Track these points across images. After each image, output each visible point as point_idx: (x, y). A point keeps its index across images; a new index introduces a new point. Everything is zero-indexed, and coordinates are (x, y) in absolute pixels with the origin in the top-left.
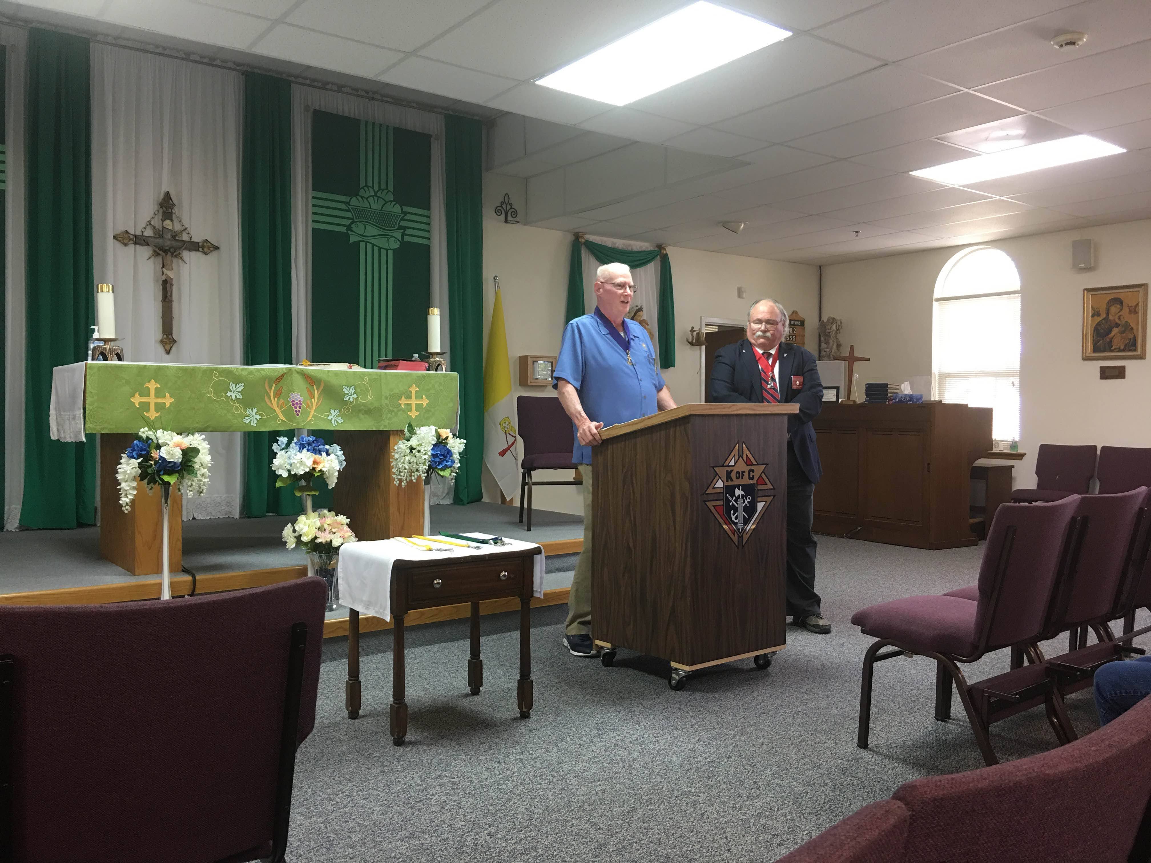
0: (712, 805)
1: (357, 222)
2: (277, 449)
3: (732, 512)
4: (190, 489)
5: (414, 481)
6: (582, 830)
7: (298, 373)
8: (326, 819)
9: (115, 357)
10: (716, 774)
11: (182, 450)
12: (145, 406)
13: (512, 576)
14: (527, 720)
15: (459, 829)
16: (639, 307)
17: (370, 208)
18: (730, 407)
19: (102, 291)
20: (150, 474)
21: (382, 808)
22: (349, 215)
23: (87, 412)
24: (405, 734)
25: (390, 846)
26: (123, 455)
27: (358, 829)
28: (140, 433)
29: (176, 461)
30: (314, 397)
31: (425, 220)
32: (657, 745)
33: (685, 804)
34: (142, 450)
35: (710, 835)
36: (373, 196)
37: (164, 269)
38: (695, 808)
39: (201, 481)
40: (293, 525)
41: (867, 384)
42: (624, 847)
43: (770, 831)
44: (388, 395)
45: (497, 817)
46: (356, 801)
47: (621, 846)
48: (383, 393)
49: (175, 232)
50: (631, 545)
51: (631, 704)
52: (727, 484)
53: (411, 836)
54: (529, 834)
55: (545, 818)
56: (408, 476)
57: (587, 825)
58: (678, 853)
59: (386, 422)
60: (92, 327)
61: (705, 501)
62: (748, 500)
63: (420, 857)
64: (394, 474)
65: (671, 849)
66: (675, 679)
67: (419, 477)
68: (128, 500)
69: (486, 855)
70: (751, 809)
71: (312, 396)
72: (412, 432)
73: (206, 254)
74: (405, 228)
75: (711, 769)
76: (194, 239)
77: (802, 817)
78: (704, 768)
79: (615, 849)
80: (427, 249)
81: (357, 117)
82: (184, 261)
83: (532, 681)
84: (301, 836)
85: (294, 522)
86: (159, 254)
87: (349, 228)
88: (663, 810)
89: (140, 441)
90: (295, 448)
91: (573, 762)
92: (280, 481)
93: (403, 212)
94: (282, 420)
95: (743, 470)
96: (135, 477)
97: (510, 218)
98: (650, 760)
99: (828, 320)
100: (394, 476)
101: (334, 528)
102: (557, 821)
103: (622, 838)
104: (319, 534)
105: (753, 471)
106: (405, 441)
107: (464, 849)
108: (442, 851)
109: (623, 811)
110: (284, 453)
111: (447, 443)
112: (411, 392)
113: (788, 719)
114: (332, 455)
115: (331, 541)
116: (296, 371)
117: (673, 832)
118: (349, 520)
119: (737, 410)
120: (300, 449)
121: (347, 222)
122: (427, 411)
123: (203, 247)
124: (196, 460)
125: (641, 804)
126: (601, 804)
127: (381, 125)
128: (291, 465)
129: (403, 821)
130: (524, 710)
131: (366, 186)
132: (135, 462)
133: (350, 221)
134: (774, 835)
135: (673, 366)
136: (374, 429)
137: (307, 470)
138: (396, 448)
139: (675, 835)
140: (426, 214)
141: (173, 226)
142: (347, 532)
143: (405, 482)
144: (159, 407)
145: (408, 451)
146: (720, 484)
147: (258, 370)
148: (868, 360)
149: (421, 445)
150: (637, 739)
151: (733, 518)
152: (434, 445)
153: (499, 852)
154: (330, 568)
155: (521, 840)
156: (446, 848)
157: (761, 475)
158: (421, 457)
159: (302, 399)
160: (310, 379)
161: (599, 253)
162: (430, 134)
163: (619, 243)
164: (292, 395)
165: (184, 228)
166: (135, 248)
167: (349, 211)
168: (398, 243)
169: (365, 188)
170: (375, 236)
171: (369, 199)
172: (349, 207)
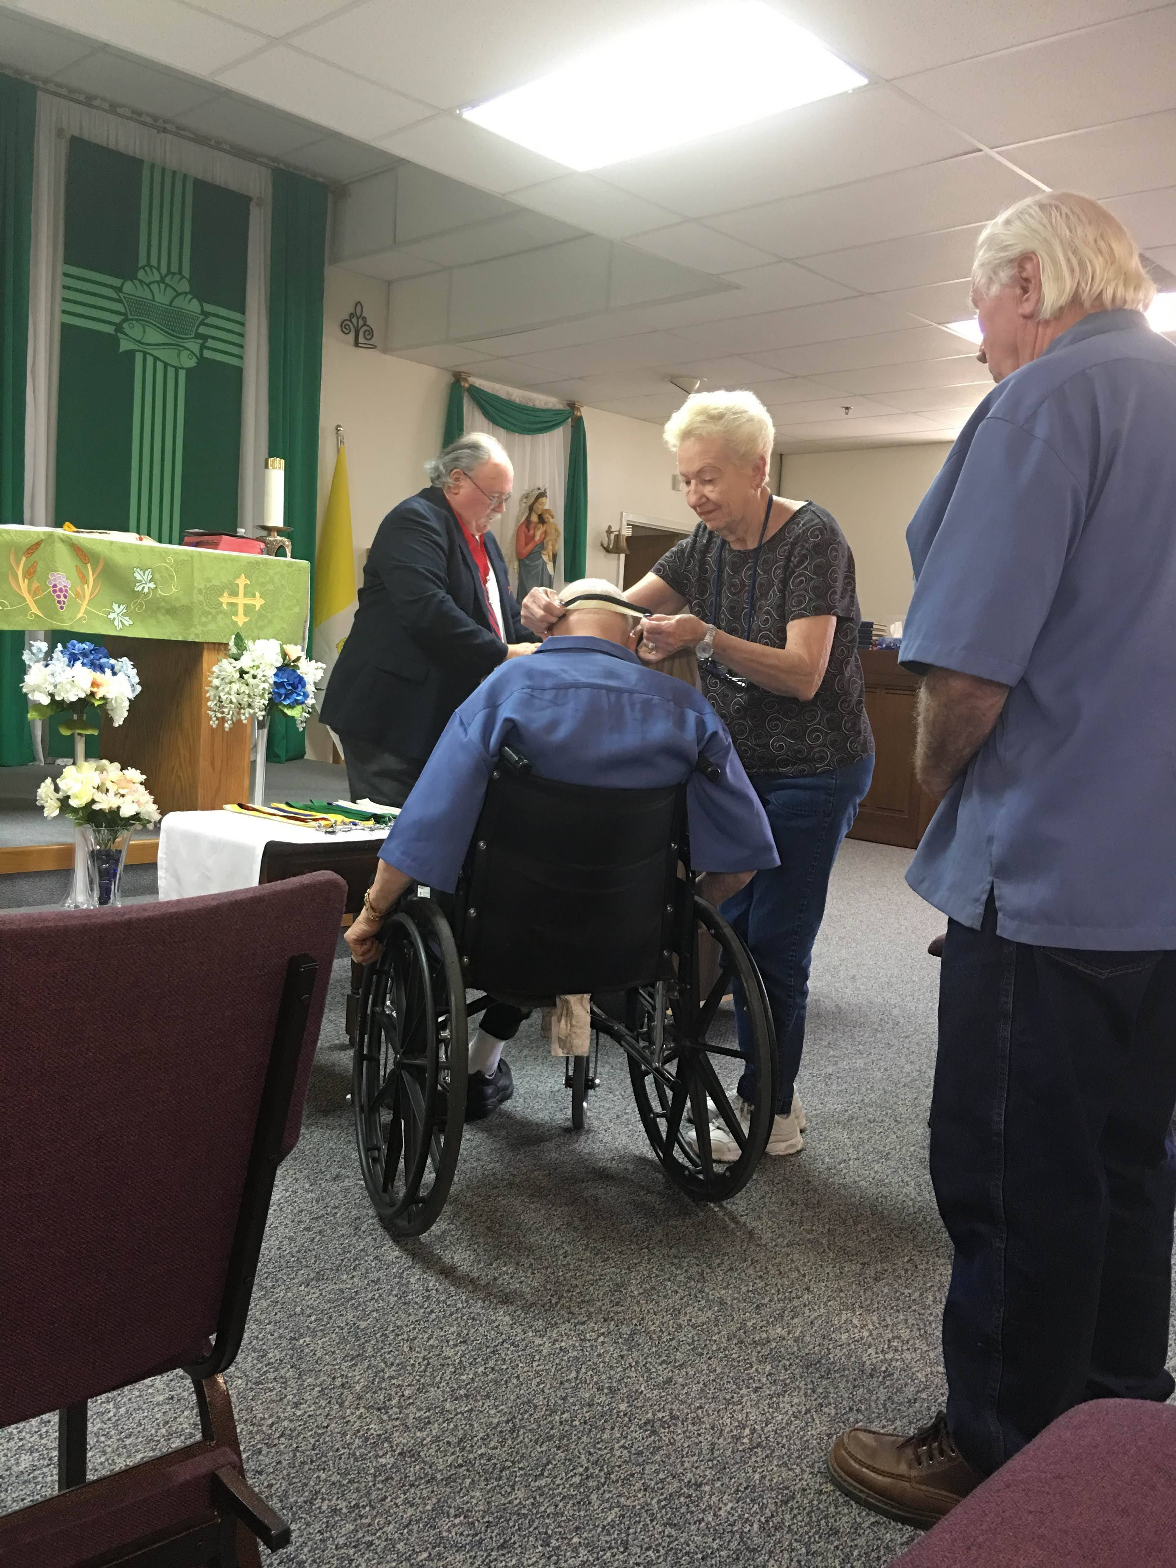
1: (132, 320)
2: (30, 659)
5: (245, 722)
6: (582, 1260)
7: (63, 541)
15: (393, 1263)
16: (542, 490)
17: (154, 300)
22: (119, 307)
30: (87, 582)
31: (236, 328)
35: (773, 1265)
36: (158, 282)
40: (55, 780)
42: (653, 1288)
43: (855, 1257)
44: (202, 587)
47: (648, 1287)
48: (196, 584)
53: (320, 1276)
54: (504, 1269)
56: (235, 714)
58: (736, 1295)
59: (199, 629)
63: (344, 1312)
64: (210, 709)
65: (724, 1288)
67: (253, 716)
70: (816, 1223)
71: (84, 580)
72: (241, 646)
74: (205, 338)
77: (893, 1235)
79: (641, 1291)
81: (138, 156)
85: (56, 775)
87: (119, 328)
90: (62, 659)
92: (34, 710)
93: (203, 312)
94: (36, 615)
97: (361, 340)
100: (211, 713)
101: (123, 788)
104: (98, 796)
106: (233, 660)
107: (410, 1297)
108: (377, 1301)
110: (43, 667)
111: (297, 667)
112: (237, 585)
113: (819, 1086)
114: (120, 674)
115: (119, 808)
116: (60, 538)
117: (718, 1261)
118: (145, 777)
120: (70, 662)
121: (117, 319)
122: (261, 615)
127: (174, 172)
128: (55, 686)
129: (298, 1252)
131: (148, 264)
133: (121, 318)
134: (864, 1264)
136: (180, 639)
137: (83, 696)
138: (215, 669)
140: (238, 319)
142: (143, 795)
143: (230, 722)
145: (237, 675)
149: (258, 667)
152: (277, 668)
154: (113, 849)
156: (380, 1296)
158: (258, 686)
159: (69, 584)
160: (81, 553)
161: (487, 406)
162: (250, 195)
163: (517, 395)
164: (52, 576)
167: (119, 301)
168: (195, 360)
169: (147, 269)
170: (159, 345)
171: (151, 286)
172: (121, 295)
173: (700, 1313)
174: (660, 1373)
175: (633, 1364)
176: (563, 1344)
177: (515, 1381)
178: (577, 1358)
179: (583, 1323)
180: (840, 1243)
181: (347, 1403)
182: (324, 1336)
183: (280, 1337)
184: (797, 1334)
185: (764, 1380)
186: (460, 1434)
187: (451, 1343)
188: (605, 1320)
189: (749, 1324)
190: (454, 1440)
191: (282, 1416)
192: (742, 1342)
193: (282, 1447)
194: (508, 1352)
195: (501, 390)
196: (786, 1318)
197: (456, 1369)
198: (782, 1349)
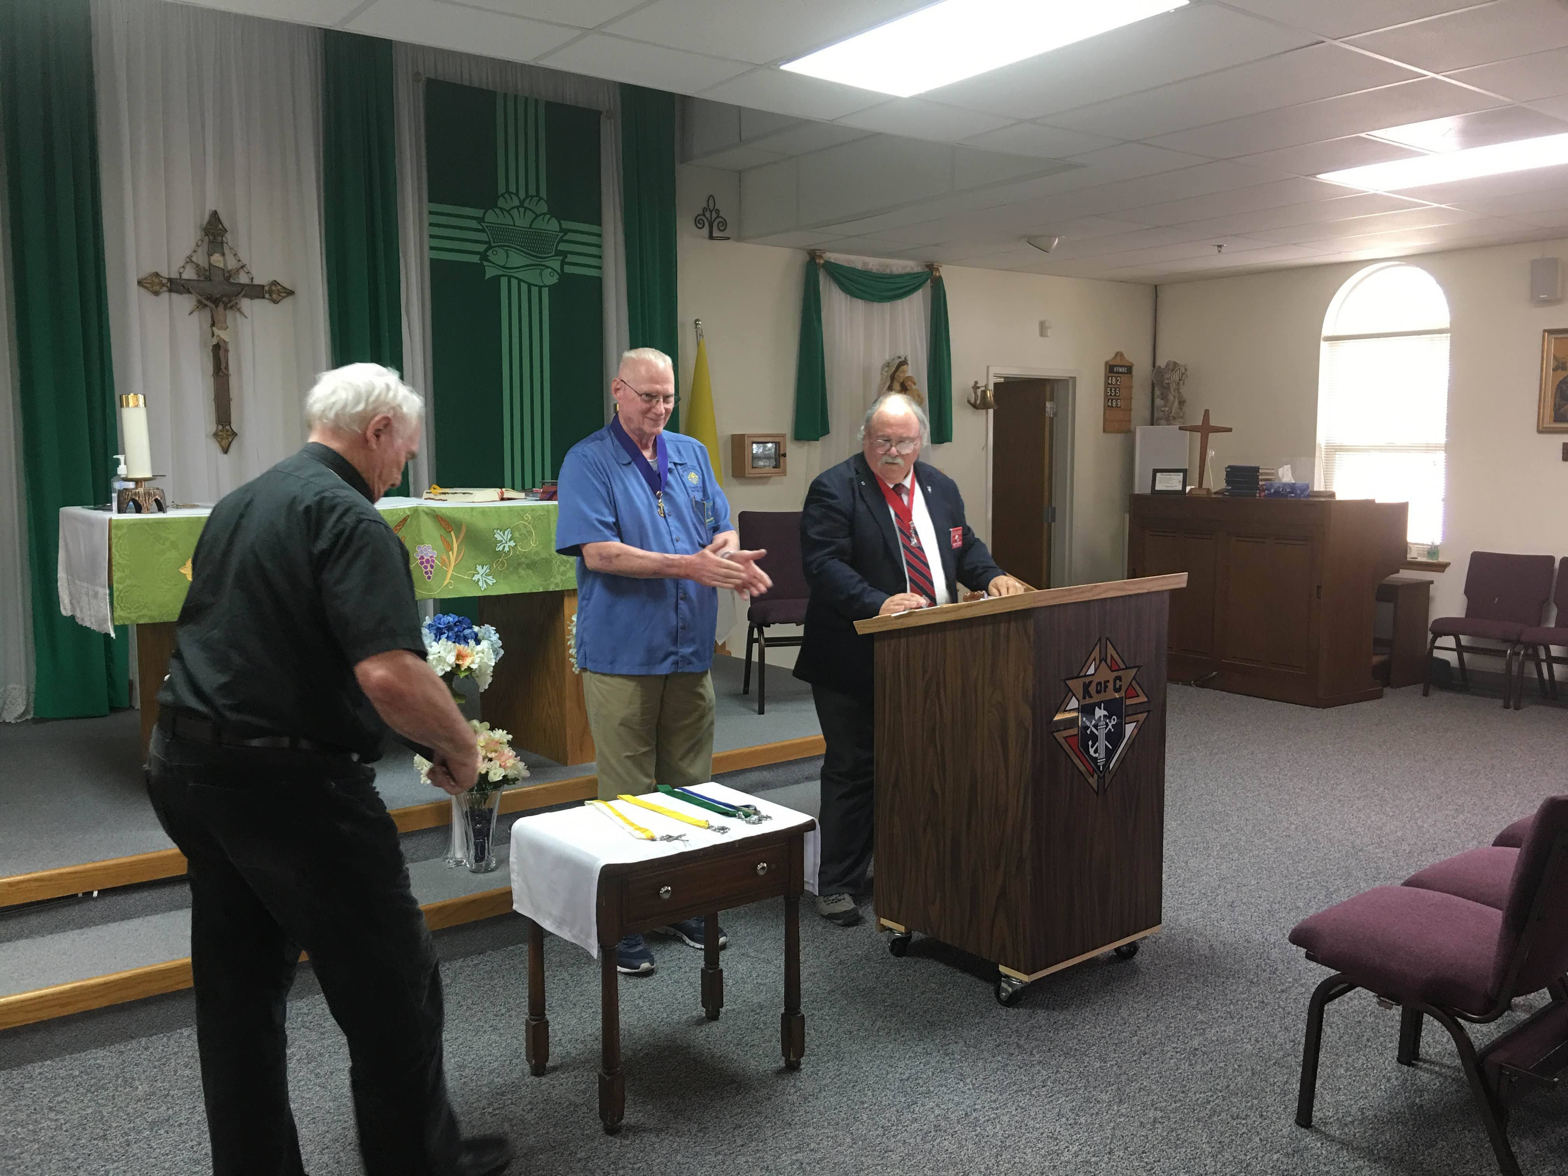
1: (494, 246)
3: (1090, 743)
7: (427, 514)
9: (154, 506)
13: (774, 866)
14: (798, 1075)
16: (903, 359)
17: (514, 225)
18: (1091, 589)
19: (128, 405)
22: (483, 237)
23: (115, 594)
24: (621, 1117)
30: (452, 549)
31: (593, 240)
36: (517, 207)
37: (214, 328)
41: (1229, 467)
49: (228, 272)
50: (937, 786)
52: (1083, 702)
59: (558, 579)
60: (115, 457)
61: (1052, 733)
62: (1113, 723)
66: (1006, 991)
71: (449, 548)
73: (275, 302)
74: (564, 254)
76: (256, 282)
80: (596, 286)
81: (492, 87)
82: (242, 313)
83: (803, 1015)
86: (206, 306)
87: (484, 256)
93: (562, 230)
95: (1106, 679)
97: (716, 232)
99: (1168, 365)
101: (491, 751)
105: (1120, 678)
114: (484, 642)
115: (487, 773)
116: (424, 512)
118: (510, 736)
120: (436, 637)
121: (481, 248)
123: (270, 292)
127: (526, 99)
130: (792, 1059)
131: (507, 191)
133: (485, 246)
135: (950, 441)
136: (541, 590)
137: (449, 669)
140: (596, 232)
141: (225, 264)
142: (511, 755)
146: (1074, 704)
148: (1230, 430)
151: (1092, 751)
154: (485, 809)
157: (1130, 683)
159: (436, 554)
160: (445, 522)
161: (844, 279)
162: (600, 110)
163: (873, 263)
164: (419, 547)
165: (241, 264)
166: (170, 298)
167: (483, 231)
168: (557, 276)
169: (507, 196)
170: (522, 267)
171: (511, 212)
172: (484, 225)
195: (857, 261)
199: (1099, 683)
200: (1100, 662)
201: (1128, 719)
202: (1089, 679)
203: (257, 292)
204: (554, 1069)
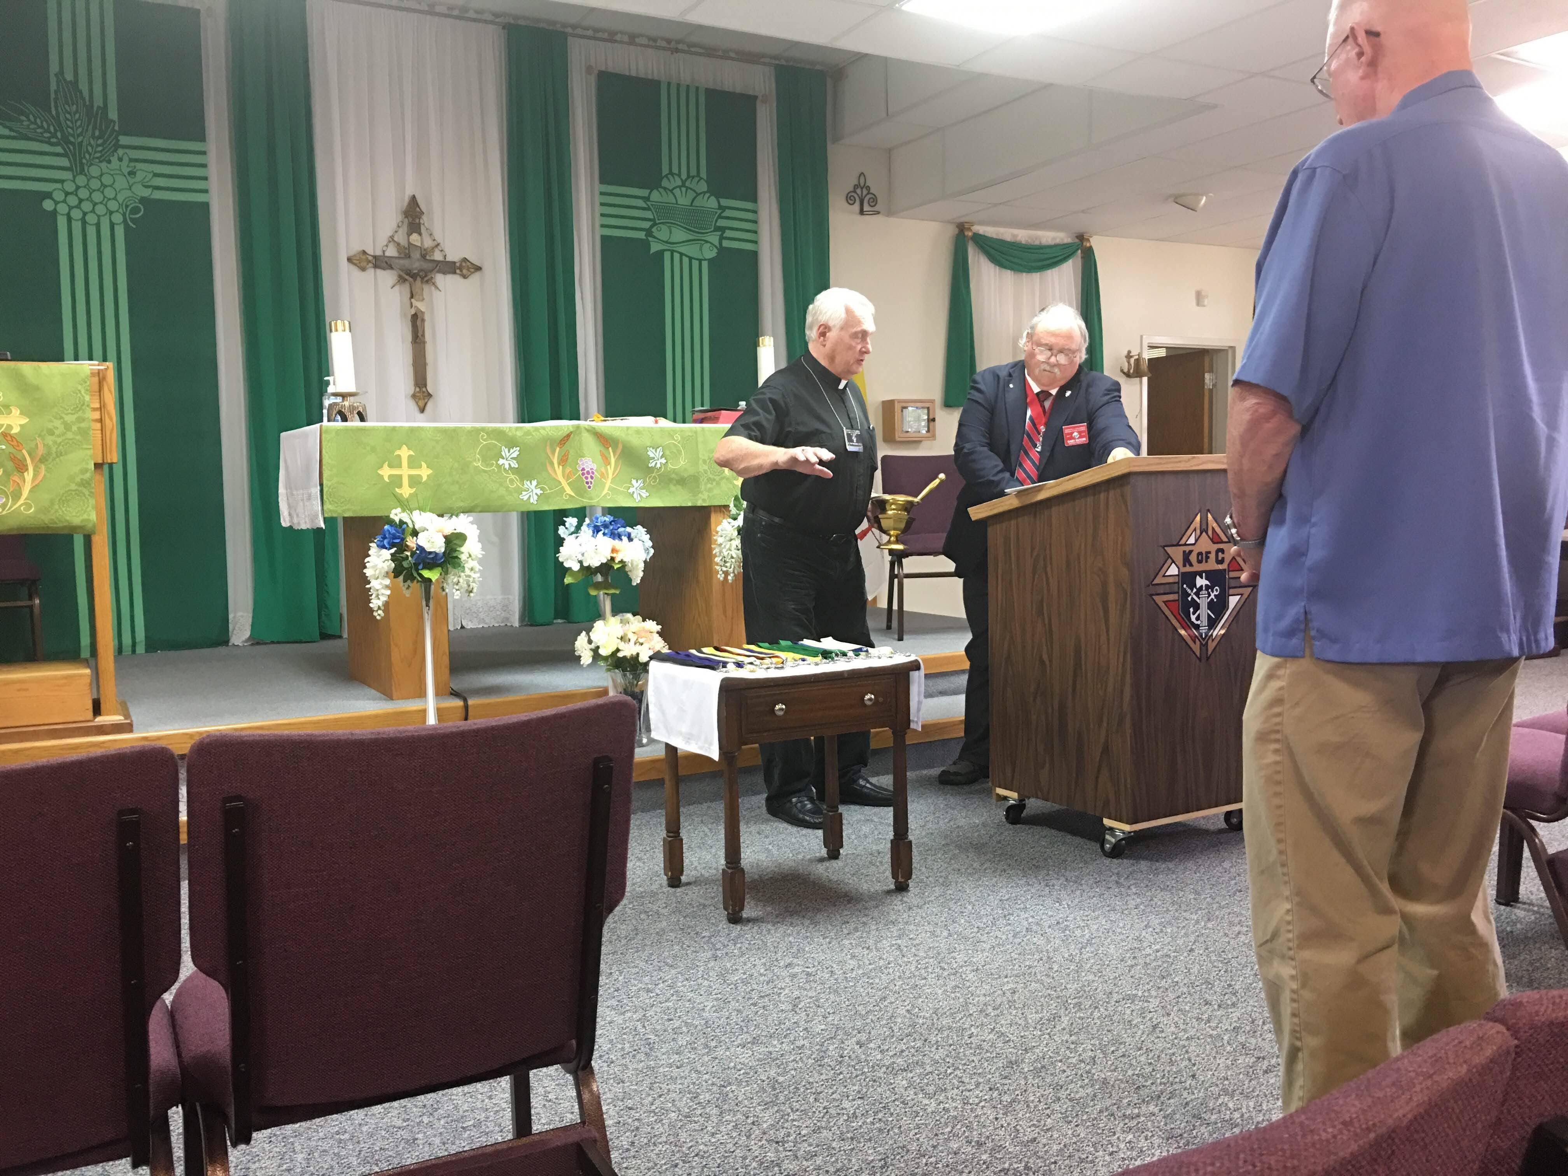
0: (1169, 1015)
1: (659, 224)
2: (564, 533)
3: (1191, 610)
4: (457, 587)
6: (984, 1041)
7: (588, 430)
8: (644, 1015)
9: (357, 416)
10: (1172, 972)
11: (446, 537)
12: (397, 481)
13: (881, 699)
14: (905, 894)
15: (818, 1033)
17: (677, 204)
18: (1189, 460)
19: (336, 330)
20: (406, 569)
21: (715, 1003)
22: (648, 214)
23: (325, 490)
24: (742, 909)
25: (728, 1053)
26: (371, 544)
27: (684, 1029)
28: (392, 516)
29: (437, 551)
30: (609, 464)
31: (750, 216)
32: (1087, 931)
33: (1128, 1012)
34: (395, 537)
35: (1166, 1055)
36: (680, 187)
37: (413, 300)
38: (1144, 1018)
39: (469, 576)
40: (588, 634)
42: (1043, 1067)
45: (869, 1021)
46: (682, 994)
47: (1039, 1066)
48: (700, 456)
49: (425, 250)
50: (1045, 657)
51: (1048, 874)
52: (1183, 570)
53: (755, 1041)
54: (913, 1044)
55: (933, 1024)
57: (991, 1036)
58: (1120, 1077)
59: (705, 495)
60: (326, 378)
61: (1151, 595)
64: (717, 564)
65: (1111, 1071)
66: (1109, 842)
68: (380, 603)
69: (856, 1070)
70: (1224, 1021)
71: (607, 462)
73: (465, 277)
74: (723, 229)
75: (1165, 965)
76: (449, 259)
78: (1154, 964)
79: (1032, 1068)
80: (753, 258)
81: (656, 78)
82: (437, 288)
83: (911, 842)
84: (613, 1037)
85: (589, 629)
87: (649, 232)
88: (1098, 1018)
89: (391, 526)
90: (587, 531)
91: (970, 952)
92: (570, 576)
93: (722, 208)
94: (570, 496)
95: (1208, 550)
96: (387, 573)
97: (866, 208)
98: (1078, 952)
100: (718, 568)
101: (642, 637)
102: (950, 1028)
103: (1041, 1055)
104: (622, 645)
105: (1222, 551)
106: (730, 520)
108: (797, 1062)
109: (1041, 1019)
110: (574, 539)
114: (635, 540)
115: (638, 654)
116: (586, 429)
117: (1113, 1049)
118: (660, 627)
119: (1198, 465)
120: (594, 533)
121: (646, 225)
123: (461, 268)
124: (462, 549)
125: (1066, 1009)
126: (1010, 1007)
127: (688, 86)
128: (583, 555)
129: (743, 1021)
130: (900, 879)
131: (671, 172)
132: (387, 554)
133: (650, 223)
134: (1259, 1058)
136: (690, 504)
137: (604, 561)
138: (719, 528)
139: (1116, 1053)
140: (752, 208)
141: (422, 241)
142: (658, 641)
144: (414, 481)
146: (1173, 570)
147: (537, 429)
150: (1058, 923)
151: (1193, 618)
153: (873, 1067)
154: (637, 690)
155: (902, 1051)
156: (801, 1058)
157: (1234, 558)
159: (595, 467)
160: (604, 440)
161: (992, 251)
162: (756, 94)
163: (1022, 235)
164: (581, 460)
165: (435, 243)
166: (375, 274)
167: (648, 209)
168: (715, 250)
169: (670, 176)
170: (683, 242)
172: (649, 203)
173: (1081, 1089)
174: (1027, 1133)
175: (1005, 1125)
176: (947, 1105)
177: (896, 1131)
178: (955, 1117)
179: (970, 1091)
180: (1242, 1038)
181: (753, 1136)
182: (748, 1085)
183: (713, 1084)
184: (1168, 1112)
185: (1122, 1146)
186: (839, 1165)
187: (851, 1098)
188: (991, 1089)
189: (1125, 1101)
190: (832, 1170)
191: (700, 1141)
192: (1113, 1115)
193: (694, 1164)
194: (897, 1108)
195: (1007, 234)
196: (1162, 1099)
197: (849, 1117)
198: (1149, 1123)
199: (1200, 554)
200: (1201, 533)
201: (1232, 591)
202: (1190, 548)
203: (450, 268)
204: (688, 884)
